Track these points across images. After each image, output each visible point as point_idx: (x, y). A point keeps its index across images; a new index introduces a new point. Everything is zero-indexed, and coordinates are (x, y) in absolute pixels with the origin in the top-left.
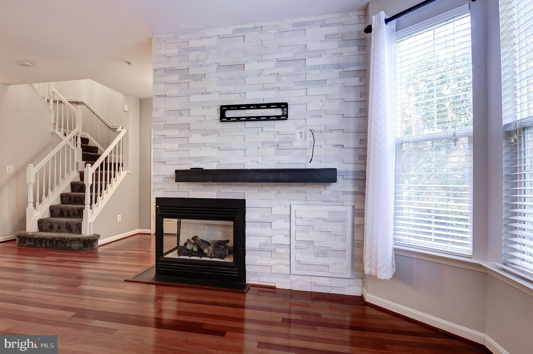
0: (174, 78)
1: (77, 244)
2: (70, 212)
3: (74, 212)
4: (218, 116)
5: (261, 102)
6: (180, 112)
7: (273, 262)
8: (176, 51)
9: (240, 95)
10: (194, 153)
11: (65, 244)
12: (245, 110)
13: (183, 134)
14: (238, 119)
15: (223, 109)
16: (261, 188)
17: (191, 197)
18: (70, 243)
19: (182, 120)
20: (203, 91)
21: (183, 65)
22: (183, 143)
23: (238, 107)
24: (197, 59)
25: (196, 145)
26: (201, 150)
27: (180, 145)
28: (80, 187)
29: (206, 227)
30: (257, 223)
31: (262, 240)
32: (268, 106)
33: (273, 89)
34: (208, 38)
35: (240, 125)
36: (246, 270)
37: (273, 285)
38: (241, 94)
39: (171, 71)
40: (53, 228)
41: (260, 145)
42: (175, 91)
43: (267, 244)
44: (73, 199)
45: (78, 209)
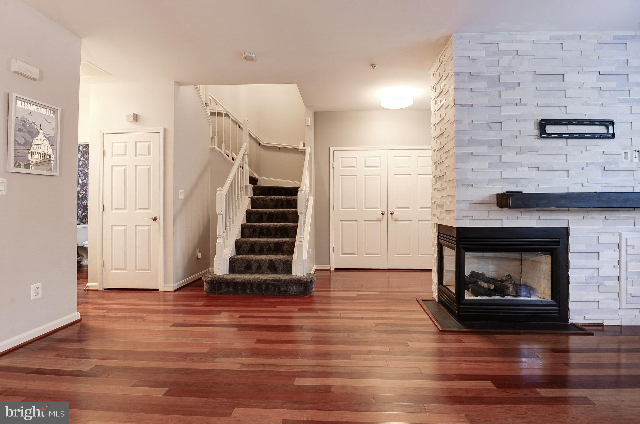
0: (481, 85)
1: (296, 288)
2: (264, 247)
3: (270, 247)
4: (536, 132)
5: (584, 118)
6: (489, 125)
7: (600, 297)
8: (482, 53)
9: (560, 109)
10: (508, 174)
11: (279, 289)
12: (566, 126)
13: (493, 151)
14: (560, 136)
15: (543, 125)
16: (587, 214)
17: (505, 226)
18: (286, 286)
19: (491, 134)
20: (517, 101)
21: (492, 71)
22: (494, 162)
23: (559, 122)
24: (509, 64)
25: (510, 165)
26: (516, 170)
27: (490, 164)
28: (259, 216)
29: (476, 260)
30: (582, 254)
31: (588, 273)
32: (592, 122)
33: (596, 104)
34: (521, 42)
35: (561, 142)
36: (569, 308)
37: (601, 322)
38: (561, 107)
39: (479, 76)
40: (251, 268)
41: (585, 166)
42: (483, 100)
43: (594, 277)
44: (259, 231)
45: (275, 243)
